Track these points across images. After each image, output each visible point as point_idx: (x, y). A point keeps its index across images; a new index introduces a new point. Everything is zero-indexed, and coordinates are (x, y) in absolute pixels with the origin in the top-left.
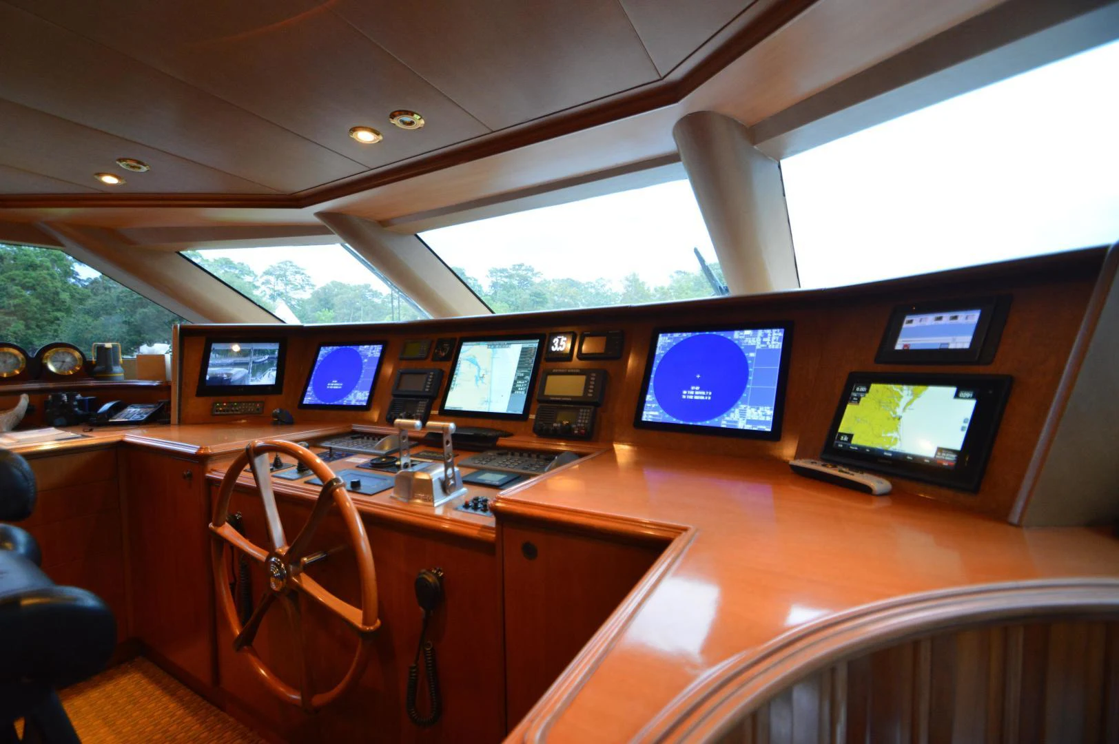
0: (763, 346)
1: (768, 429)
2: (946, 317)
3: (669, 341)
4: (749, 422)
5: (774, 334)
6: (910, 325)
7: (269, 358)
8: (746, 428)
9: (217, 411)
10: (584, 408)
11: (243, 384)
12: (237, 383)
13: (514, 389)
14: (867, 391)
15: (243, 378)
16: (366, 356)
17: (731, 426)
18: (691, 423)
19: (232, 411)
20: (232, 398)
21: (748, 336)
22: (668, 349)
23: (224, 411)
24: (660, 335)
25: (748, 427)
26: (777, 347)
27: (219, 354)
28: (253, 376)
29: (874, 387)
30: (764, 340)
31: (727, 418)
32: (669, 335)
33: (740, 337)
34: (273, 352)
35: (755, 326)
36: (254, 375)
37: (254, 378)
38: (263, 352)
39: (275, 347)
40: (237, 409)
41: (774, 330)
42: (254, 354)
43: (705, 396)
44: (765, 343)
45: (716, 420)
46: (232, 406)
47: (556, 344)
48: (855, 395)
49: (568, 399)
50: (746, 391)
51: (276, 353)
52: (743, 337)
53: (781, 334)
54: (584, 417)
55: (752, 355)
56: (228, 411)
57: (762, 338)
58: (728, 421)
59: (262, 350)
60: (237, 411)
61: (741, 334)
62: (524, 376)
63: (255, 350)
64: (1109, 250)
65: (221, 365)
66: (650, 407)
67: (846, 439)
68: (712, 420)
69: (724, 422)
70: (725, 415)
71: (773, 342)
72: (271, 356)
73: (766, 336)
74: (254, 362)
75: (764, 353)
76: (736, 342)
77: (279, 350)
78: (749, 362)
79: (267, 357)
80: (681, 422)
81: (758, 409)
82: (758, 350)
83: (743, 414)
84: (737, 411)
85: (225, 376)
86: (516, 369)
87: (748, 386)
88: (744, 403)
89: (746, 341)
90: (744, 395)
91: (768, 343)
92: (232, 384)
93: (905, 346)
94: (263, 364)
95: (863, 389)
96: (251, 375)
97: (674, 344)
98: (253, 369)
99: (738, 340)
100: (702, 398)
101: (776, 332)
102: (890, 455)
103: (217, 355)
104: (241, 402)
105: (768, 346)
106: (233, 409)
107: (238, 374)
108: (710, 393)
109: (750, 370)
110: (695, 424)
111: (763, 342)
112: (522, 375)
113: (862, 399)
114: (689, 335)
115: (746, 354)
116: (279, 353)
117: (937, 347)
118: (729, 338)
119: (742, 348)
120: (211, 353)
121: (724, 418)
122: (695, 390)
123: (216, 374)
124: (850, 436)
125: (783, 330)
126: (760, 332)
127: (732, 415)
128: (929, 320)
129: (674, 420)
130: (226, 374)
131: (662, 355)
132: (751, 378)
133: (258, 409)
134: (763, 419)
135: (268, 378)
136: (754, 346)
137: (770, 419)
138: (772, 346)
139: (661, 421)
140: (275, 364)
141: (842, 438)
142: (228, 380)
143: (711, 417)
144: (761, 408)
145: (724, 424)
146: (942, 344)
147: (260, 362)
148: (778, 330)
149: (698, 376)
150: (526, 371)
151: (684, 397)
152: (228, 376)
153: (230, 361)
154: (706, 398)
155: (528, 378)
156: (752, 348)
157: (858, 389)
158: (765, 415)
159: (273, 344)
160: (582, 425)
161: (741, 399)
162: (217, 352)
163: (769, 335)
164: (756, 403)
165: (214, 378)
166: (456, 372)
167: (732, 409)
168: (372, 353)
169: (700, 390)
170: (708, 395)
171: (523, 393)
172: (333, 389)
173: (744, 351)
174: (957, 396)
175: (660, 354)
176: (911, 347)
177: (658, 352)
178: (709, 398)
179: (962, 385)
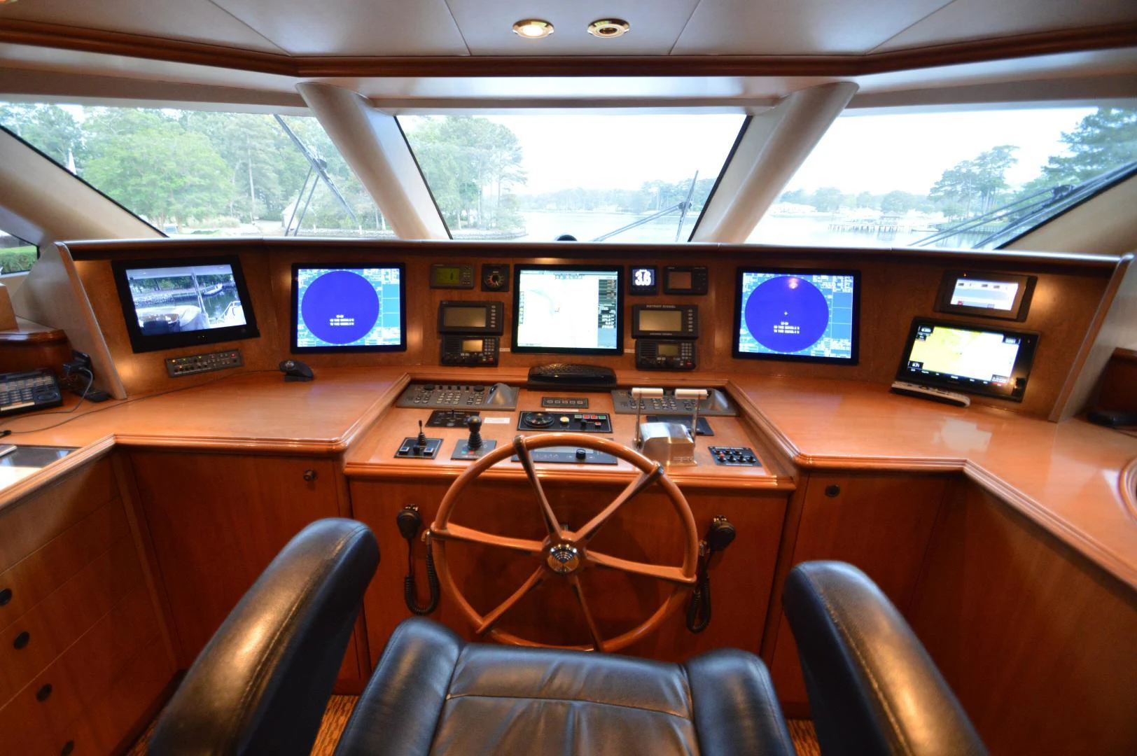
0: (839, 290)
1: (849, 356)
2: (991, 285)
3: (754, 280)
4: (833, 351)
5: (846, 280)
6: (961, 287)
7: (223, 287)
8: (831, 356)
9: (176, 371)
10: (685, 343)
11: (200, 328)
12: (192, 328)
13: (601, 324)
14: (932, 331)
15: (197, 320)
16: (379, 284)
17: (819, 355)
18: (785, 353)
19: (199, 367)
20: (192, 350)
21: (824, 281)
22: (754, 288)
23: (187, 369)
24: (745, 274)
25: (833, 355)
26: (849, 291)
27: (144, 287)
28: (211, 314)
29: (937, 329)
30: (839, 285)
31: (815, 349)
32: (753, 274)
33: (819, 281)
34: (226, 279)
35: (831, 272)
36: (211, 311)
37: (213, 318)
38: (212, 280)
39: (225, 270)
40: (205, 363)
41: (846, 277)
42: (200, 284)
43: (794, 330)
44: (839, 287)
45: (806, 350)
46: (196, 361)
47: (640, 278)
48: (921, 334)
49: (668, 334)
50: (828, 327)
51: (232, 279)
52: (821, 281)
53: (852, 281)
54: (687, 351)
55: (830, 297)
56: (192, 368)
57: (836, 283)
58: (816, 351)
59: (211, 276)
60: (206, 366)
61: (819, 278)
62: (610, 310)
63: (199, 277)
64: (1118, 265)
65: (155, 303)
66: (745, 340)
67: (918, 365)
68: (802, 351)
69: (814, 352)
70: (813, 346)
71: (846, 287)
72: (225, 285)
73: (839, 281)
74: (203, 295)
75: (839, 296)
76: (815, 285)
77: (235, 274)
78: (828, 303)
79: (220, 286)
80: (776, 353)
81: (839, 341)
82: (834, 293)
83: (828, 345)
84: (822, 342)
85: (168, 319)
86: (598, 302)
87: (829, 323)
88: (828, 336)
89: (823, 285)
90: (827, 330)
91: (842, 288)
92: (185, 329)
93: (959, 302)
94: (219, 296)
95: (928, 330)
96: (207, 315)
97: (759, 283)
98: (206, 303)
99: (817, 283)
100: (792, 332)
101: (848, 279)
102: (957, 378)
103: (142, 288)
104: (207, 354)
105: (841, 291)
106: (199, 364)
107: (187, 315)
108: (798, 328)
109: (830, 309)
110: (789, 353)
111: (837, 287)
112: (607, 309)
113: (927, 338)
114: (772, 276)
115: (825, 296)
116: (236, 279)
117: (986, 306)
118: (809, 281)
119: (821, 290)
120: (131, 286)
121: (812, 348)
122: (784, 325)
123: (153, 317)
124: (921, 364)
125: (852, 277)
126: (834, 278)
127: (819, 346)
128: (976, 285)
129: (770, 351)
130: (169, 315)
131: (749, 293)
132: (830, 316)
133: (235, 361)
134: (844, 349)
135: (234, 316)
136: (831, 290)
137: (849, 349)
138: (845, 291)
139: (757, 352)
140: (236, 296)
141: (914, 365)
142: (176, 324)
143: (802, 348)
144: (842, 341)
145: (813, 354)
146: (989, 305)
147: (212, 295)
148: (849, 277)
149: (786, 313)
150: (611, 305)
151: (776, 331)
152: (173, 319)
153: (167, 295)
154: (795, 332)
155: (614, 312)
156: (829, 291)
157: (923, 330)
158: (845, 346)
159: (222, 267)
160: (687, 358)
161: (825, 333)
162: (140, 283)
163: (842, 281)
164: (837, 336)
165: (151, 324)
166: (521, 305)
167: (819, 341)
168: (386, 279)
169: (790, 325)
170: (797, 330)
171: (612, 327)
172: (340, 327)
173: (823, 294)
174: (1004, 340)
175: (747, 292)
176: (964, 304)
177: (745, 290)
178: (798, 332)
179: (1008, 334)
